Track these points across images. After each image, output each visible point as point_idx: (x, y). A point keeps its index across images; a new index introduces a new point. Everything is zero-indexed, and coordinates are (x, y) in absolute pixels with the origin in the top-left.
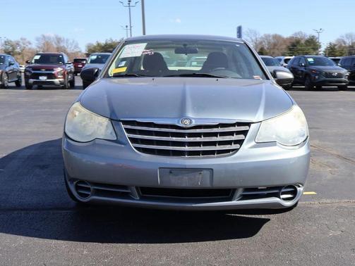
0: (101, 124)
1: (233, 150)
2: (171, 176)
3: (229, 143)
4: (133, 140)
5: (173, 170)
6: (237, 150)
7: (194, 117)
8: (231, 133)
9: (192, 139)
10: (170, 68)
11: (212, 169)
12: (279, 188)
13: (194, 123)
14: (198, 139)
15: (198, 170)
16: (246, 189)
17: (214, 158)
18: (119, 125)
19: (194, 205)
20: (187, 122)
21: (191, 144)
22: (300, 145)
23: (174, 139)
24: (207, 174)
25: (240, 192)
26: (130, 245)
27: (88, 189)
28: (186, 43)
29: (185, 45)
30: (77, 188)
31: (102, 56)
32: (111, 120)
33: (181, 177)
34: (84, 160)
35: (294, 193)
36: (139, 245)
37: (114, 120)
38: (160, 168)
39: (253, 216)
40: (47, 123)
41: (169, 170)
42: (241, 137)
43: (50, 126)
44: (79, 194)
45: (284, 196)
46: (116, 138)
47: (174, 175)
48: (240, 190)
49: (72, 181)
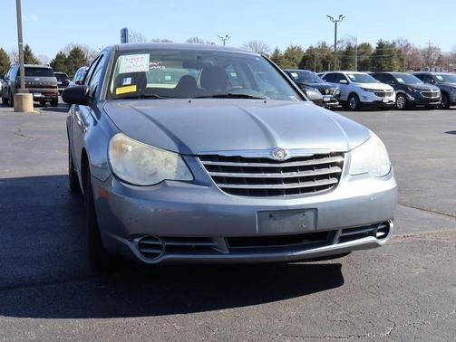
0: (167, 161)
1: (331, 185)
2: (271, 221)
3: (326, 176)
4: (218, 180)
5: (273, 214)
6: (336, 185)
7: (289, 147)
8: (326, 166)
9: (288, 175)
11: (316, 209)
12: (375, 225)
14: (295, 174)
15: (300, 211)
16: (345, 230)
17: (314, 195)
18: (195, 161)
19: (294, 254)
20: (281, 154)
21: (287, 180)
22: (387, 176)
23: (269, 175)
24: (311, 214)
26: (221, 311)
28: (200, 55)
29: (199, 57)
30: (140, 246)
32: (181, 155)
33: (282, 220)
35: (386, 230)
36: (232, 310)
38: (259, 212)
41: (268, 214)
44: (143, 253)
45: (379, 234)
46: (192, 179)
47: (274, 219)
48: (340, 231)
49: (131, 238)
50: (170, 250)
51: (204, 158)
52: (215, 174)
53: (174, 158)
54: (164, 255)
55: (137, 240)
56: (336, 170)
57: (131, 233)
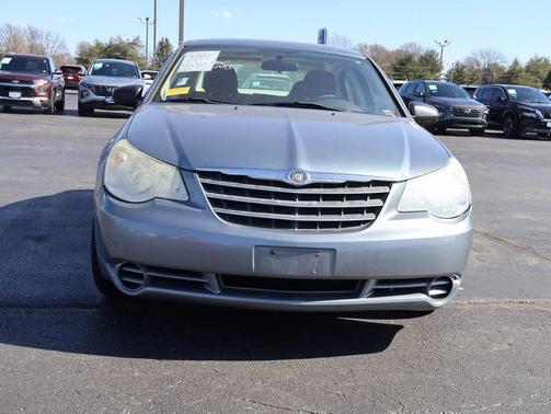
0: (163, 175)
1: (365, 222)
2: (272, 259)
3: (360, 210)
4: (216, 202)
5: (275, 250)
6: (371, 222)
7: (309, 170)
8: (363, 197)
9: (305, 204)
10: (241, 91)
11: (335, 250)
12: (428, 280)
13: (309, 180)
14: (314, 204)
15: (314, 250)
16: (381, 282)
17: (337, 232)
18: (193, 177)
20: (300, 177)
21: (303, 211)
22: (459, 218)
23: (279, 202)
24: (328, 256)
25: (371, 285)
26: (203, 363)
27: (140, 277)
28: (280, 54)
29: (279, 57)
30: (121, 273)
31: (110, 64)
32: (180, 169)
33: (286, 260)
34: (132, 230)
35: (448, 287)
36: (217, 363)
37: (185, 170)
38: (256, 246)
39: (378, 321)
40: (33, 168)
41: (269, 250)
42: (377, 202)
43: (37, 172)
44: (124, 283)
45: (433, 292)
46: (187, 199)
47: (277, 257)
48: (373, 282)
49: (113, 262)
50: (154, 281)
51: (203, 174)
52: (213, 195)
53: (171, 172)
54: (145, 286)
55: (118, 266)
56: (377, 203)
57: (115, 256)
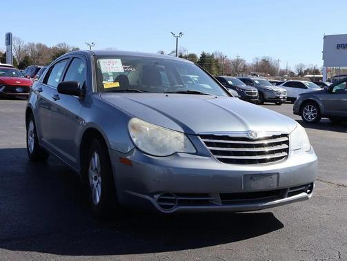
1: (284, 157)
2: (251, 182)
3: (280, 151)
4: (215, 152)
5: (253, 176)
6: (287, 156)
8: (280, 143)
11: (278, 173)
12: (306, 185)
15: (269, 175)
16: (291, 189)
18: (197, 139)
20: (254, 135)
22: (310, 151)
23: (247, 150)
24: (275, 177)
26: (218, 246)
30: (160, 201)
32: (185, 134)
33: (258, 181)
35: (311, 189)
37: (189, 133)
38: (244, 175)
41: (250, 177)
44: (161, 206)
45: (308, 191)
46: (195, 151)
47: (254, 180)
48: (289, 189)
49: (152, 195)
50: (181, 203)
51: (203, 136)
52: (212, 148)
53: (182, 137)
54: (177, 207)
55: (157, 197)
56: (284, 146)
57: (152, 191)
